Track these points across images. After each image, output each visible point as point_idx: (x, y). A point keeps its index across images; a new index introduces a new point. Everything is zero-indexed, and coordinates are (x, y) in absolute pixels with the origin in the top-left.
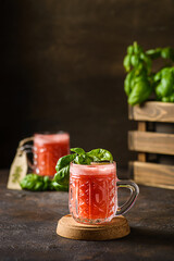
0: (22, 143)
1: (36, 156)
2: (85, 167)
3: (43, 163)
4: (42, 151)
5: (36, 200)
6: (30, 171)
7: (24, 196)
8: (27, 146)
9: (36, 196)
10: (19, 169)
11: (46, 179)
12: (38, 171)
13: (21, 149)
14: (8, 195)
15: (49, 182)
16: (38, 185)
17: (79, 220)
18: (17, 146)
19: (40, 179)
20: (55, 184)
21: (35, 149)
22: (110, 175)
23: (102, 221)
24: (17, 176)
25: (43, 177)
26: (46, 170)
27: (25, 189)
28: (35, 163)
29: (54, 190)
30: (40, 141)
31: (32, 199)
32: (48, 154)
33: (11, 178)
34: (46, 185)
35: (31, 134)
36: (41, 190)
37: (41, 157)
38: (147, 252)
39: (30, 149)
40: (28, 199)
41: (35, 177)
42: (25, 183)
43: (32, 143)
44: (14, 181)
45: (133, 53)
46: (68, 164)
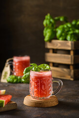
0: (8, 61)
1: (14, 67)
2: (37, 73)
3: (17, 70)
4: (17, 64)
5: (14, 87)
6: (11, 74)
7: (8, 85)
8: (10, 62)
9: (14, 86)
10: (6, 73)
11: (19, 77)
12: (15, 74)
13: (7, 63)
14: (1, 85)
15: (20, 79)
16: (15, 81)
17: (34, 98)
18: (5, 62)
19: (16, 78)
20: (23, 80)
21: (14, 63)
22: (49, 77)
23: (45, 98)
24: (5, 76)
25: (18, 76)
26: (19, 73)
27: (9, 82)
28: (14, 70)
29: (23, 83)
30: (16, 60)
31: (12, 87)
32: (20, 66)
33: (3, 77)
34: (19, 81)
35: (12, 57)
36: (16, 83)
37: (17, 67)
38: (67, 113)
39: (11, 63)
40: (10, 87)
41: (14, 77)
42: (9, 79)
43: (12, 61)
44: (4, 79)
45: (47, 19)
46: (29, 71)
